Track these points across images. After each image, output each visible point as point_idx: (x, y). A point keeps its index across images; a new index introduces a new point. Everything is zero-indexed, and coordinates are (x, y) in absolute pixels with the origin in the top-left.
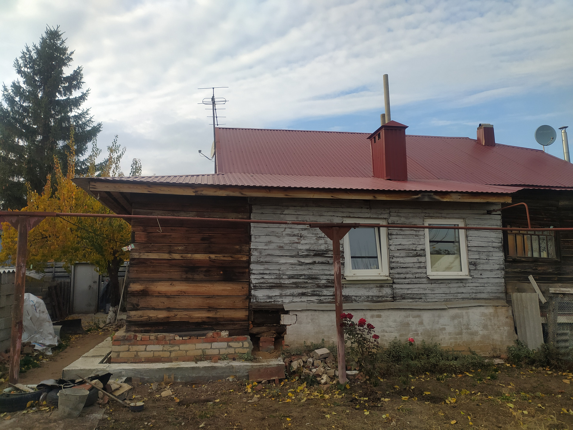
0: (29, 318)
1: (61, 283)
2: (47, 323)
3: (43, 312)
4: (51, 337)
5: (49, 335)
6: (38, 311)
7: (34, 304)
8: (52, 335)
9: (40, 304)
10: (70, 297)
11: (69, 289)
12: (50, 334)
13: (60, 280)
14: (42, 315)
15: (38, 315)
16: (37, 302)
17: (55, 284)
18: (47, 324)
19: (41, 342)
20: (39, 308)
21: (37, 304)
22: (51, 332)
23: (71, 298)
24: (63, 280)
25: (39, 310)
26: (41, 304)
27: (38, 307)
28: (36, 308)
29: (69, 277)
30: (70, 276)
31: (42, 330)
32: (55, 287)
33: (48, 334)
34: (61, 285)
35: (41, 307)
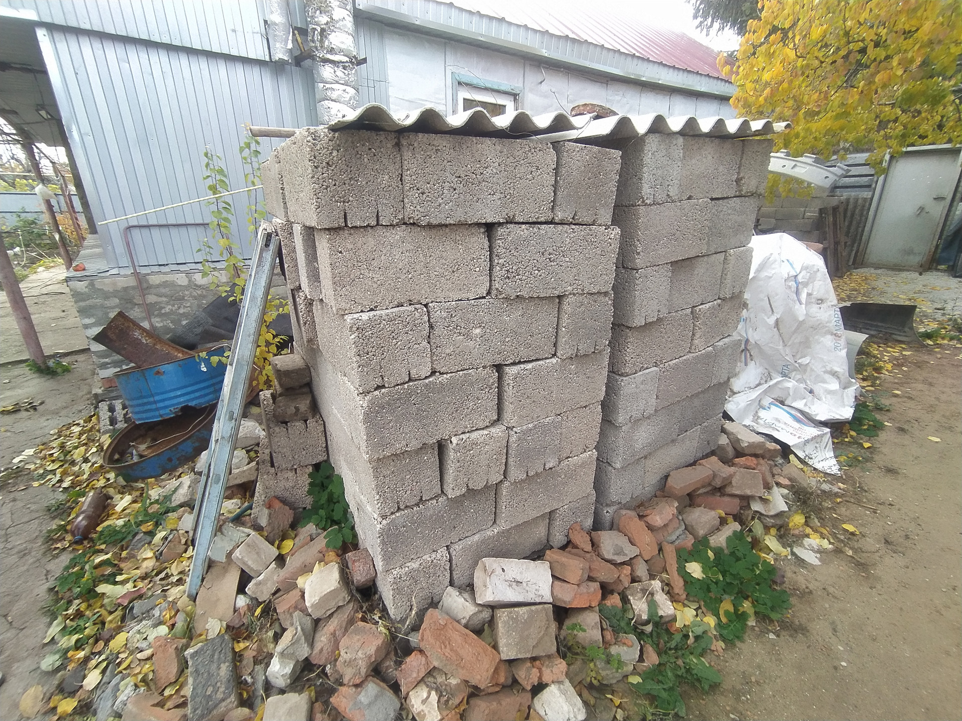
0: (772, 321)
1: (848, 200)
2: (829, 337)
3: (821, 301)
4: (834, 385)
5: (827, 377)
6: (804, 296)
7: (793, 273)
8: (838, 378)
9: (813, 273)
10: (863, 231)
11: (865, 213)
12: (834, 374)
13: (845, 194)
14: (814, 309)
15: (801, 311)
16: (805, 268)
17: (834, 201)
18: (828, 341)
19: (799, 404)
20: (810, 287)
21: (804, 272)
22: (836, 369)
23: (866, 233)
24: (853, 193)
25: (809, 295)
26: (819, 274)
27: (806, 284)
28: (800, 286)
29: (869, 186)
30: (873, 186)
31: (805, 361)
32: (835, 209)
33: (825, 372)
34: (848, 205)
35: (817, 284)
